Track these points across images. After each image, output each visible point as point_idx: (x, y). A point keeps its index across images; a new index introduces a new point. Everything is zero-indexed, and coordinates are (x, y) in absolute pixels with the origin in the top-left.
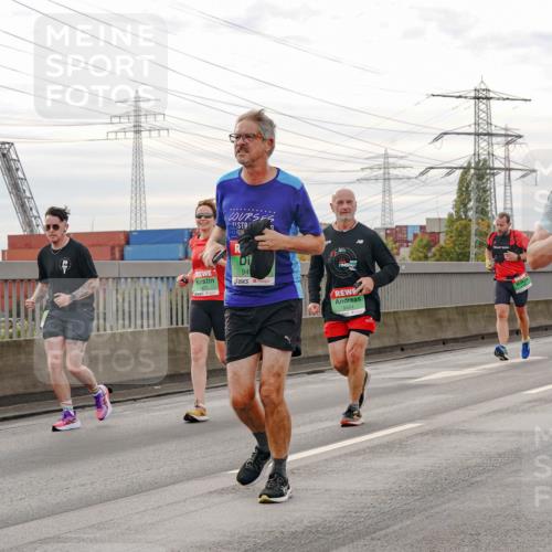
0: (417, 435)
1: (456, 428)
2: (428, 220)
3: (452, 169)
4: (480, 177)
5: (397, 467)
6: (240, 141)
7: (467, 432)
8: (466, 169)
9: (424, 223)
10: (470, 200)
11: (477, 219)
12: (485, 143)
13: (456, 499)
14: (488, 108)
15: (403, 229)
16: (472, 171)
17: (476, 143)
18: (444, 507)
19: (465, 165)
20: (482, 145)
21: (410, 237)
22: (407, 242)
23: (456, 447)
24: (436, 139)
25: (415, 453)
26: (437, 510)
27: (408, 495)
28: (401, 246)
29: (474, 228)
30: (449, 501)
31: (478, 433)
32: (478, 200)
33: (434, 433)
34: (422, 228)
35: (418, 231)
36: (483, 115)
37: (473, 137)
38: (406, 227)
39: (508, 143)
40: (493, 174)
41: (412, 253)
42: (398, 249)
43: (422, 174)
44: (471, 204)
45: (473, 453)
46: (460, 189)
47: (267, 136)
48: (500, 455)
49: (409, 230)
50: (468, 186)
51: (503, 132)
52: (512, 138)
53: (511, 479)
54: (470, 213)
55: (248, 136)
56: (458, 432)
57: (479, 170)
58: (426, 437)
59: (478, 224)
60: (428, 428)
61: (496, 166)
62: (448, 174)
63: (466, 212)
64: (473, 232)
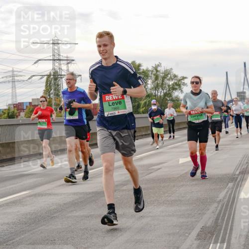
0: (27, 197)
1: (45, 193)
2: (33, 99)
3: (43, 76)
4: (56, 79)
5: (18, 212)
6: (68, 81)
7: (50, 194)
8: (49, 76)
9: (31, 101)
10: (51, 90)
11: (55, 98)
12: (58, 64)
13: (45, 225)
14: (59, 48)
15: (21, 104)
16: (52, 77)
17: (54, 64)
18: (39, 229)
19: (49, 74)
20: (56, 65)
21: (25, 108)
22: (24, 110)
23: (45, 201)
24: (35, 63)
25: (26, 205)
26: (36, 230)
27: (23, 224)
28: (21, 112)
29: (53, 102)
30: (42, 226)
31: (55, 194)
32: (55, 90)
33: (35, 195)
34: (30, 103)
35: (28, 105)
36: (56, 51)
37: (52, 61)
38: (23, 103)
39: (68, 63)
40: (62, 78)
41: (26, 115)
42: (19, 113)
43: (29, 79)
44: (52, 91)
45: (52, 204)
46: (46, 85)
47: (75, 79)
48: (65, 204)
49: (25, 104)
50: (50, 83)
51: (66, 59)
52: (70, 61)
53: (70, 215)
54: (51, 96)
55: (70, 79)
56: (46, 195)
57: (55, 76)
58: (32, 198)
59: (55, 100)
60: (32, 193)
61: (63, 74)
62: (41, 78)
63: (49, 95)
64: (53, 104)
